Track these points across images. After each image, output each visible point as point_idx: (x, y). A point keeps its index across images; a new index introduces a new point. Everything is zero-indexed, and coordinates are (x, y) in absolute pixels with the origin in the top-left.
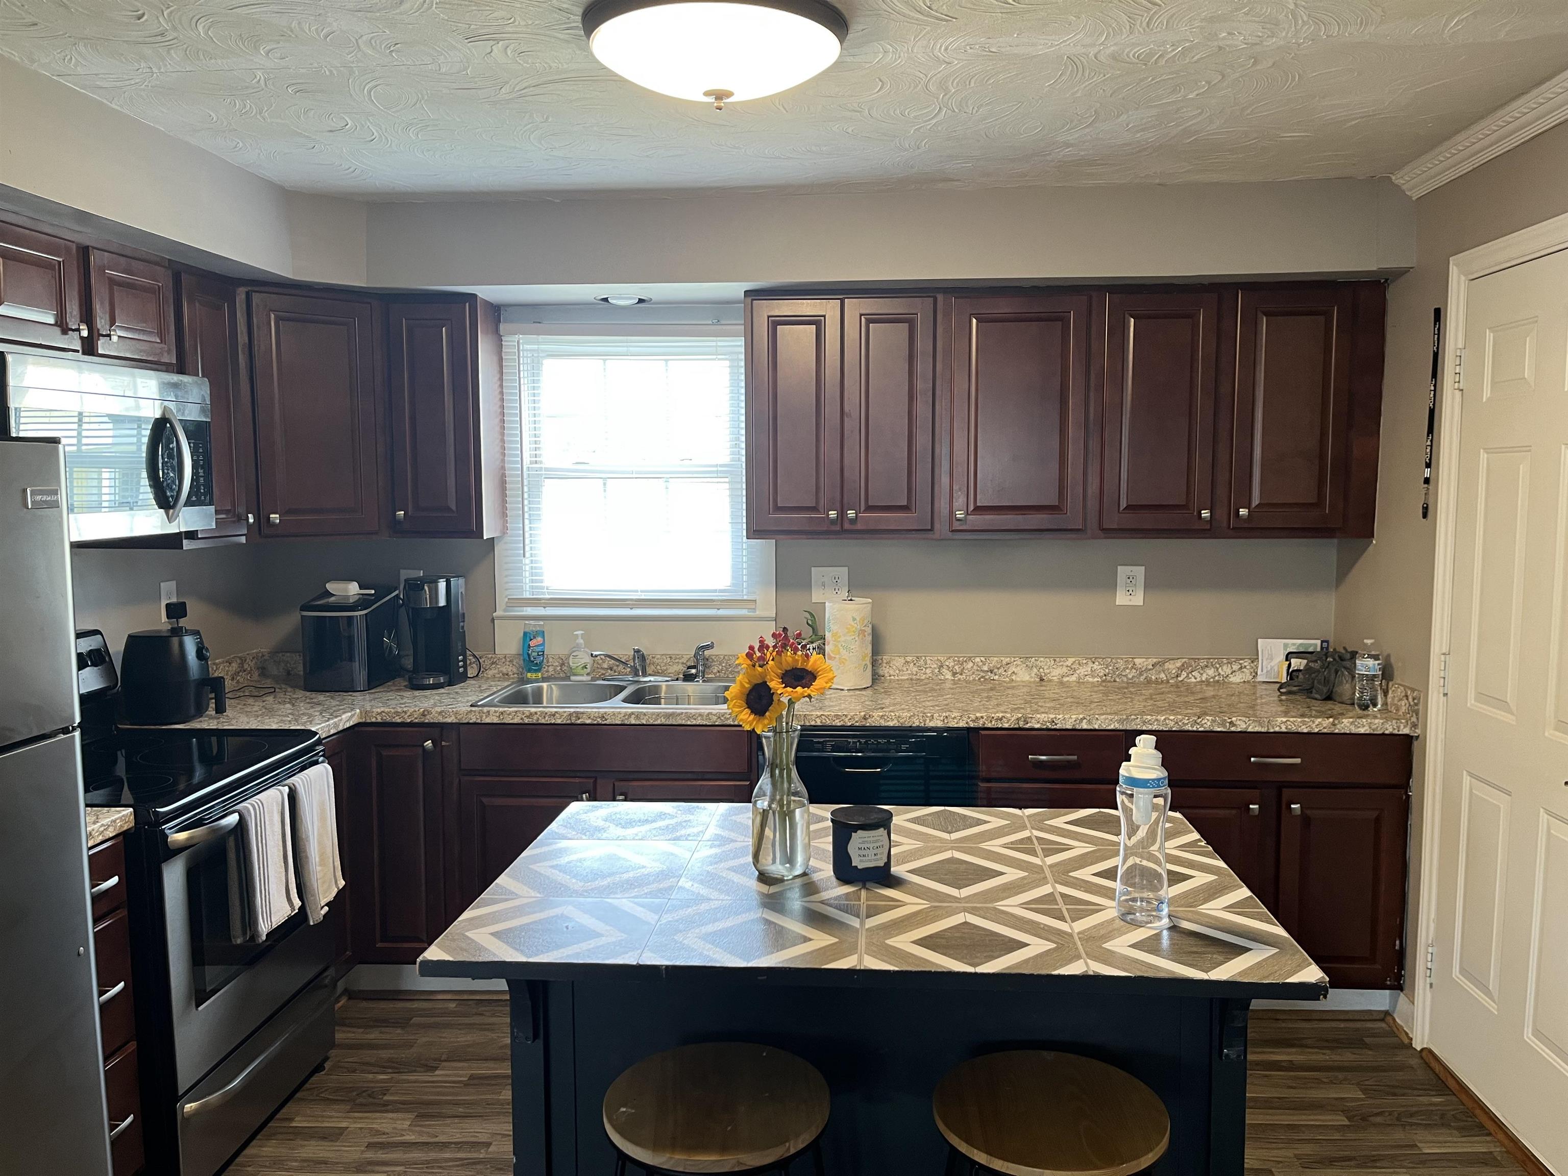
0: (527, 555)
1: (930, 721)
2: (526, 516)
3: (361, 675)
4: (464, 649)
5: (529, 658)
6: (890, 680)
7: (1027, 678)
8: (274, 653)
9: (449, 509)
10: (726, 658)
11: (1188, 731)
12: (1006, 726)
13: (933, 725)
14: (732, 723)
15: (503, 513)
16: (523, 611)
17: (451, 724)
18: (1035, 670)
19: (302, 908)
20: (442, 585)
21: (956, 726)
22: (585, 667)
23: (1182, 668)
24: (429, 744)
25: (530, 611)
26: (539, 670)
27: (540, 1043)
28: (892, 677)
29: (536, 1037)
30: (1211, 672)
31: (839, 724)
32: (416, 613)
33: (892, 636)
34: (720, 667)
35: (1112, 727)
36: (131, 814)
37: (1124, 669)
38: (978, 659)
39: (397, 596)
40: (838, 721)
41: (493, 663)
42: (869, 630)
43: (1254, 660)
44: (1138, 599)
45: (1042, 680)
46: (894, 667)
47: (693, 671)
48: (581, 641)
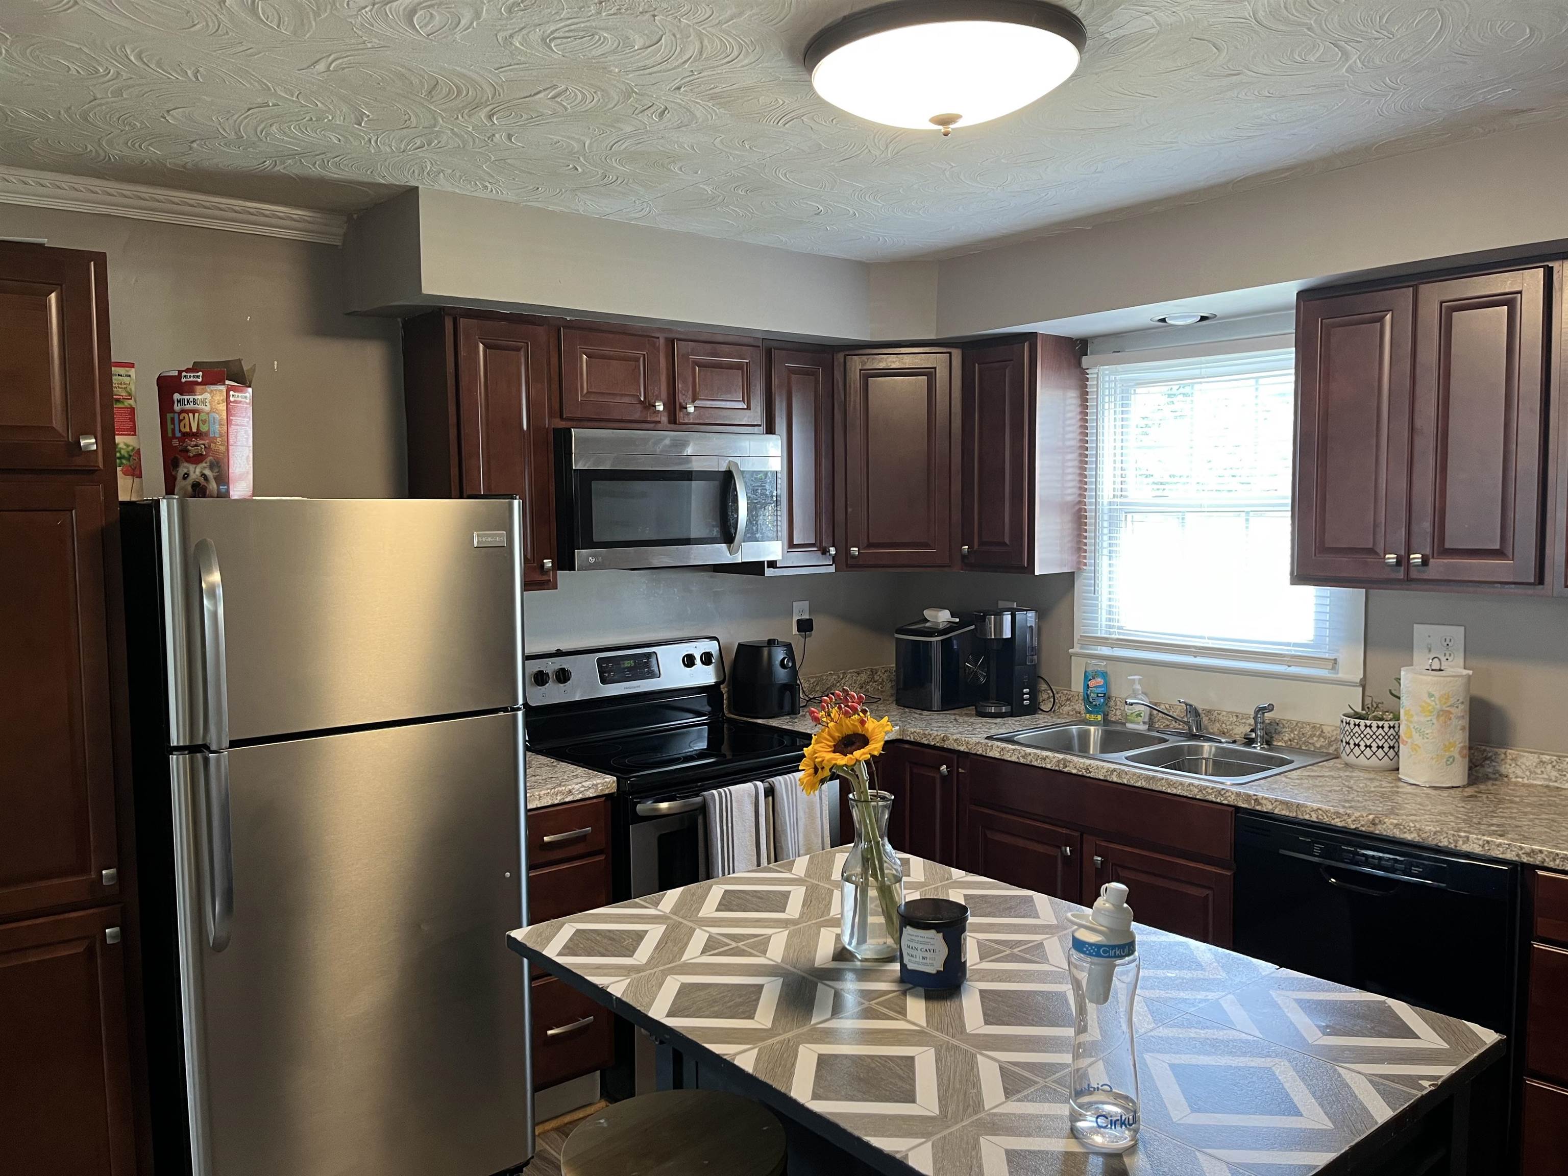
1: (1464, 843)
3: (937, 697)
5: (1088, 698)
6: (1516, 784)
9: (1005, 545)
10: (1299, 725)
13: (1468, 850)
14: (1214, 800)
15: (1078, 548)
16: (1097, 650)
17: (963, 752)
20: (1007, 618)
21: (1500, 856)
24: (944, 768)
25: (1105, 651)
26: (1098, 713)
28: (1520, 780)
31: (1339, 824)
32: (992, 641)
34: (1292, 735)
36: (614, 782)
40: (1338, 820)
41: (1068, 700)
46: (1523, 767)
48: (1138, 687)
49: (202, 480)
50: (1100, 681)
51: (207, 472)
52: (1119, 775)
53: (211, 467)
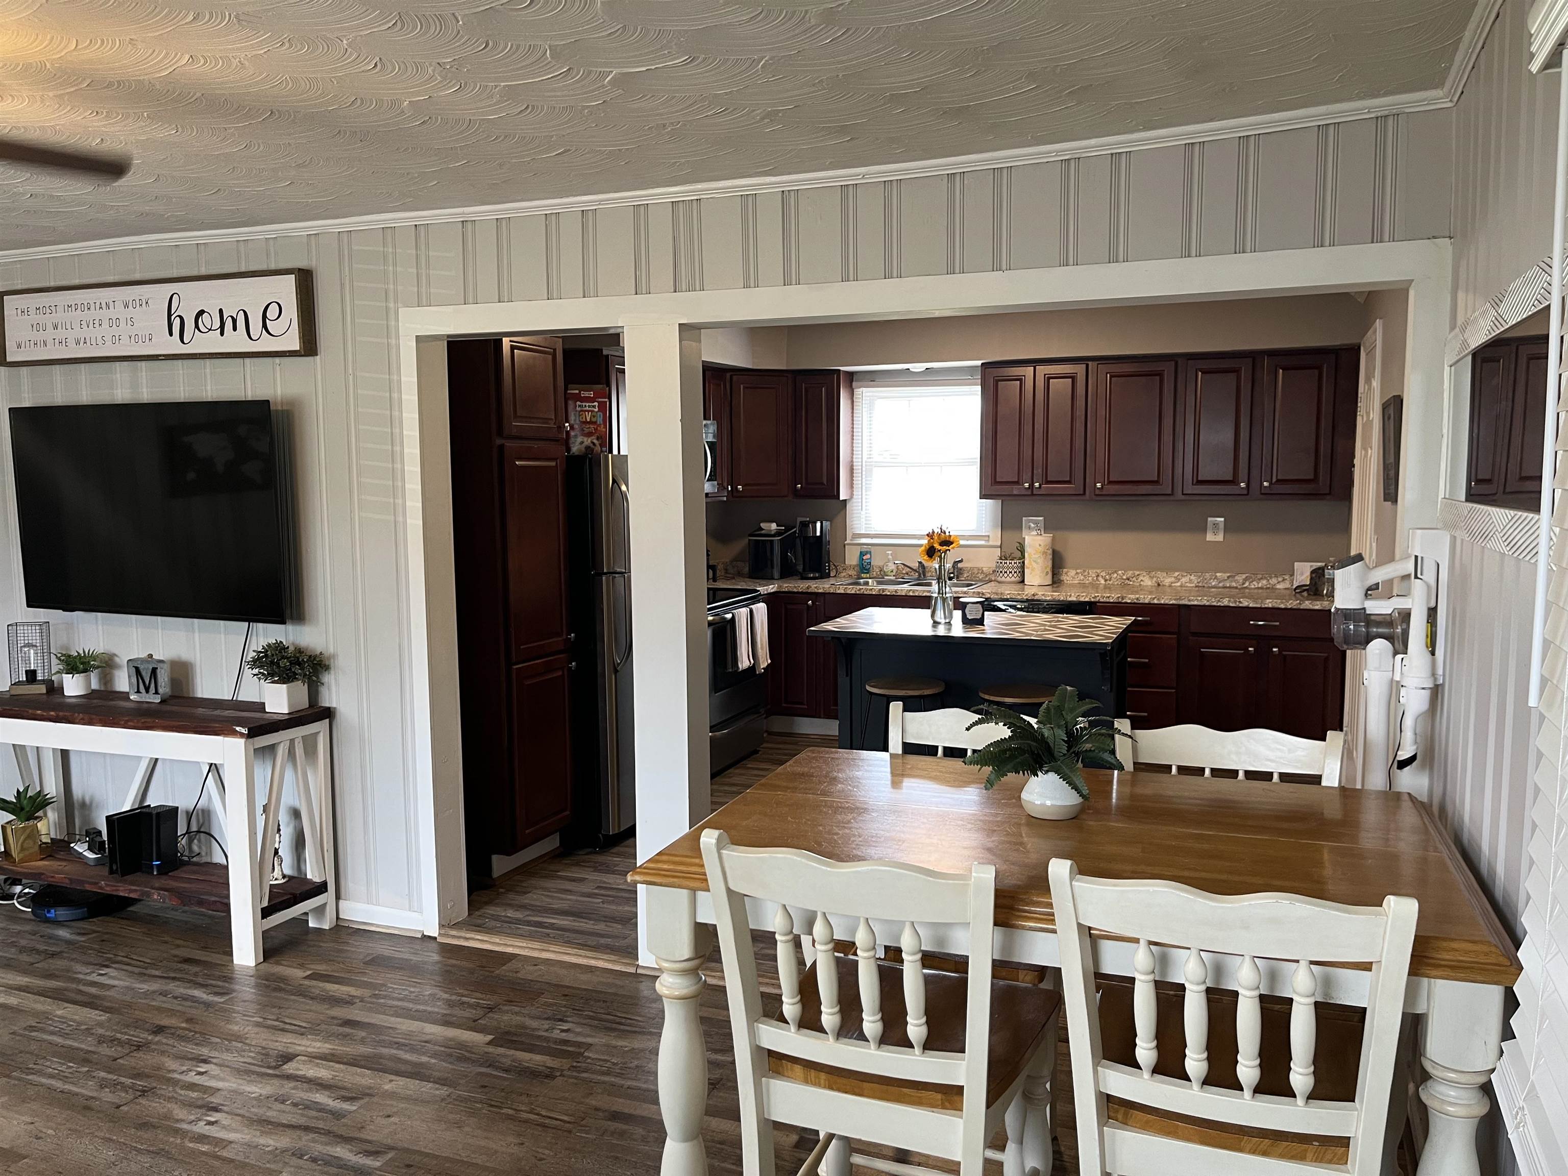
0: (864, 509)
2: (864, 488)
3: (776, 574)
4: (829, 562)
5: (863, 566)
7: (1150, 583)
8: (732, 562)
9: (822, 484)
10: (971, 569)
11: (1215, 606)
12: (1112, 601)
15: (851, 486)
16: (860, 540)
17: (821, 593)
18: (1155, 579)
19: (754, 664)
20: (818, 525)
22: (892, 571)
23: (1245, 580)
24: (810, 602)
26: (867, 573)
27: (848, 678)
28: (1067, 580)
29: (847, 676)
30: (1264, 582)
32: (806, 538)
33: (1069, 557)
34: (968, 574)
35: (1171, 602)
37: (1211, 579)
38: (1120, 572)
39: (795, 532)
41: (844, 569)
42: (1050, 552)
43: (1292, 575)
44: (1220, 537)
45: (1159, 585)
46: (1068, 576)
47: (952, 575)
48: (890, 557)
49: (591, 445)
50: (868, 556)
51: (595, 441)
52: (913, 592)
53: (598, 439)
